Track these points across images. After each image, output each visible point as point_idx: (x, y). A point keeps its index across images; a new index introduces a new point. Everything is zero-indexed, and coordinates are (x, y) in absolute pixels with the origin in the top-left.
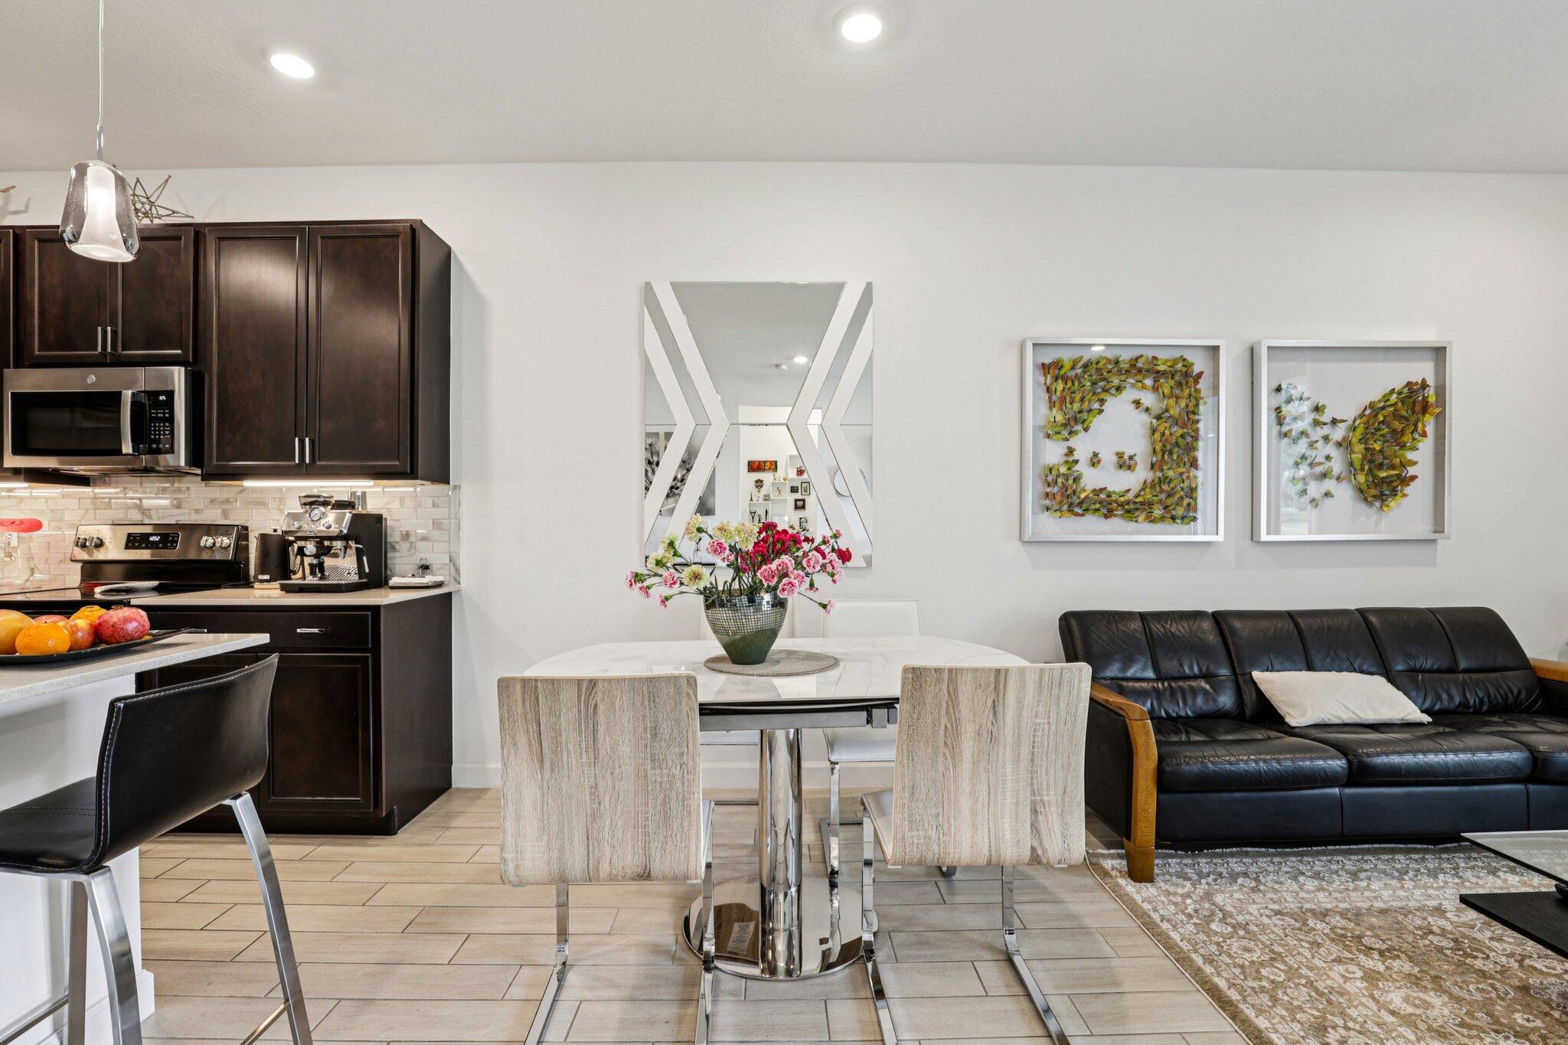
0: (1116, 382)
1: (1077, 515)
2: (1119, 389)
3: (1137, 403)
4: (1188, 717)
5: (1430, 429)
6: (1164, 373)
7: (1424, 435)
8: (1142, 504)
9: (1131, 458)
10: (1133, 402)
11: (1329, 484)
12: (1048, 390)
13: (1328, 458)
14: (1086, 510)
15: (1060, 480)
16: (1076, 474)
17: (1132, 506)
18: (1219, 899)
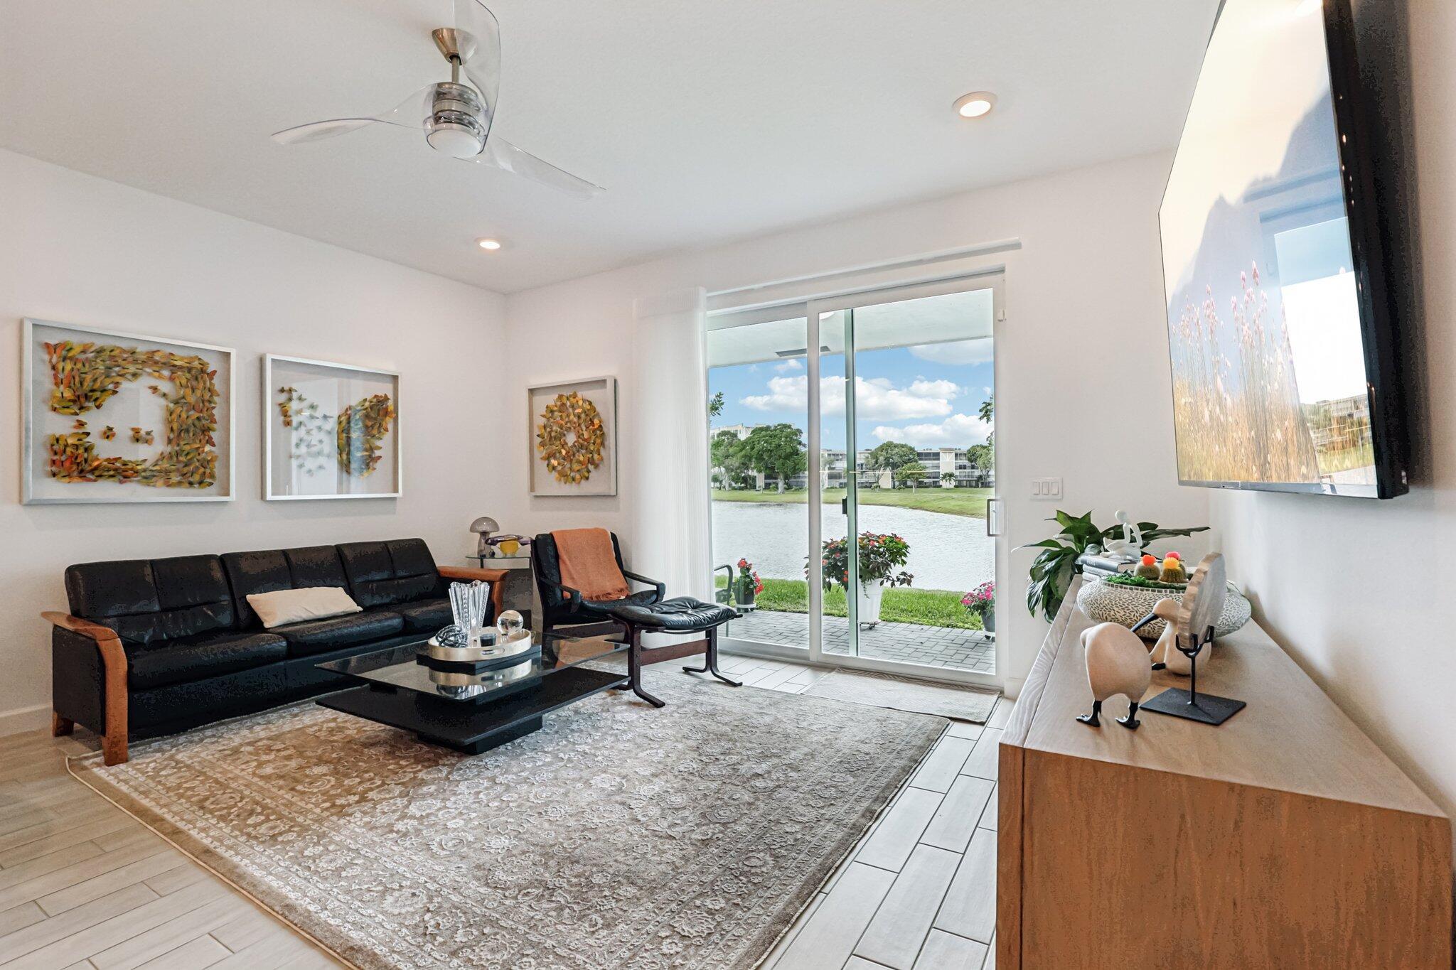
0: (132, 369)
1: (90, 480)
2: (135, 375)
3: (155, 389)
4: (188, 636)
5: (390, 427)
6: (181, 368)
7: (386, 430)
8: (160, 471)
9: (148, 433)
10: (151, 388)
11: (322, 460)
12: (54, 368)
13: (321, 441)
14: (100, 476)
15: (69, 450)
16: (87, 445)
17: (148, 474)
18: (179, 757)
